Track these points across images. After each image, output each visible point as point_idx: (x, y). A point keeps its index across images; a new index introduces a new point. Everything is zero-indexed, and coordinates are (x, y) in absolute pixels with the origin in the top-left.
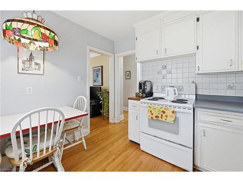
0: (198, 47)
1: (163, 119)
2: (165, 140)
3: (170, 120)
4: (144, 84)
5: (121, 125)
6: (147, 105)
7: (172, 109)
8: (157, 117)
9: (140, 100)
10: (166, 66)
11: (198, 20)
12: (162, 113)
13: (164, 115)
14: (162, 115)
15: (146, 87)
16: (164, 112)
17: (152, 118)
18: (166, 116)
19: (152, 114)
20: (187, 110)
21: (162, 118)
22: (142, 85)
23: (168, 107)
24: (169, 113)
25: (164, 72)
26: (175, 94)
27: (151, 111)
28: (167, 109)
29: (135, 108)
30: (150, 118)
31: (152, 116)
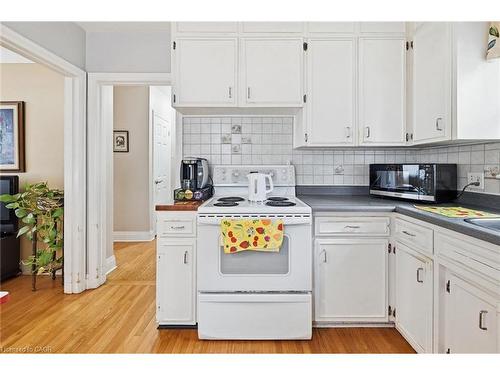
0: (305, 97)
1: (260, 247)
2: (262, 293)
3: (274, 245)
4: (195, 165)
5: (113, 289)
6: (219, 221)
7: (277, 221)
8: (245, 244)
9: (196, 210)
10: (240, 128)
11: (305, 46)
12: (257, 234)
13: (261, 237)
14: (256, 238)
15: (200, 174)
16: (261, 231)
17: (233, 249)
18: (267, 239)
19: (234, 240)
20: (302, 220)
21: (255, 244)
22: (189, 170)
23: (267, 218)
24: (271, 230)
25: (236, 139)
26: (268, 187)
27: (230, 234)
28: (266, 223)
29: (182, 231)
30: (228, 250)
31: (234, 245)
